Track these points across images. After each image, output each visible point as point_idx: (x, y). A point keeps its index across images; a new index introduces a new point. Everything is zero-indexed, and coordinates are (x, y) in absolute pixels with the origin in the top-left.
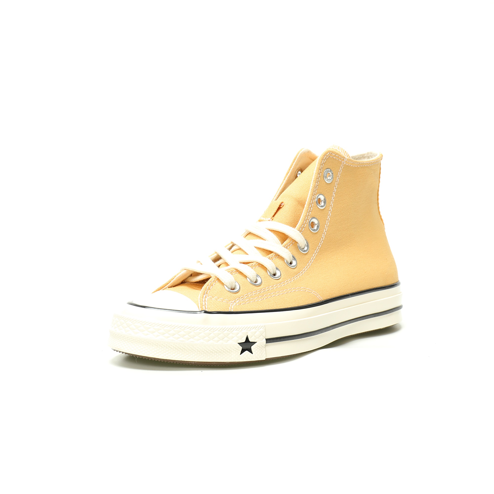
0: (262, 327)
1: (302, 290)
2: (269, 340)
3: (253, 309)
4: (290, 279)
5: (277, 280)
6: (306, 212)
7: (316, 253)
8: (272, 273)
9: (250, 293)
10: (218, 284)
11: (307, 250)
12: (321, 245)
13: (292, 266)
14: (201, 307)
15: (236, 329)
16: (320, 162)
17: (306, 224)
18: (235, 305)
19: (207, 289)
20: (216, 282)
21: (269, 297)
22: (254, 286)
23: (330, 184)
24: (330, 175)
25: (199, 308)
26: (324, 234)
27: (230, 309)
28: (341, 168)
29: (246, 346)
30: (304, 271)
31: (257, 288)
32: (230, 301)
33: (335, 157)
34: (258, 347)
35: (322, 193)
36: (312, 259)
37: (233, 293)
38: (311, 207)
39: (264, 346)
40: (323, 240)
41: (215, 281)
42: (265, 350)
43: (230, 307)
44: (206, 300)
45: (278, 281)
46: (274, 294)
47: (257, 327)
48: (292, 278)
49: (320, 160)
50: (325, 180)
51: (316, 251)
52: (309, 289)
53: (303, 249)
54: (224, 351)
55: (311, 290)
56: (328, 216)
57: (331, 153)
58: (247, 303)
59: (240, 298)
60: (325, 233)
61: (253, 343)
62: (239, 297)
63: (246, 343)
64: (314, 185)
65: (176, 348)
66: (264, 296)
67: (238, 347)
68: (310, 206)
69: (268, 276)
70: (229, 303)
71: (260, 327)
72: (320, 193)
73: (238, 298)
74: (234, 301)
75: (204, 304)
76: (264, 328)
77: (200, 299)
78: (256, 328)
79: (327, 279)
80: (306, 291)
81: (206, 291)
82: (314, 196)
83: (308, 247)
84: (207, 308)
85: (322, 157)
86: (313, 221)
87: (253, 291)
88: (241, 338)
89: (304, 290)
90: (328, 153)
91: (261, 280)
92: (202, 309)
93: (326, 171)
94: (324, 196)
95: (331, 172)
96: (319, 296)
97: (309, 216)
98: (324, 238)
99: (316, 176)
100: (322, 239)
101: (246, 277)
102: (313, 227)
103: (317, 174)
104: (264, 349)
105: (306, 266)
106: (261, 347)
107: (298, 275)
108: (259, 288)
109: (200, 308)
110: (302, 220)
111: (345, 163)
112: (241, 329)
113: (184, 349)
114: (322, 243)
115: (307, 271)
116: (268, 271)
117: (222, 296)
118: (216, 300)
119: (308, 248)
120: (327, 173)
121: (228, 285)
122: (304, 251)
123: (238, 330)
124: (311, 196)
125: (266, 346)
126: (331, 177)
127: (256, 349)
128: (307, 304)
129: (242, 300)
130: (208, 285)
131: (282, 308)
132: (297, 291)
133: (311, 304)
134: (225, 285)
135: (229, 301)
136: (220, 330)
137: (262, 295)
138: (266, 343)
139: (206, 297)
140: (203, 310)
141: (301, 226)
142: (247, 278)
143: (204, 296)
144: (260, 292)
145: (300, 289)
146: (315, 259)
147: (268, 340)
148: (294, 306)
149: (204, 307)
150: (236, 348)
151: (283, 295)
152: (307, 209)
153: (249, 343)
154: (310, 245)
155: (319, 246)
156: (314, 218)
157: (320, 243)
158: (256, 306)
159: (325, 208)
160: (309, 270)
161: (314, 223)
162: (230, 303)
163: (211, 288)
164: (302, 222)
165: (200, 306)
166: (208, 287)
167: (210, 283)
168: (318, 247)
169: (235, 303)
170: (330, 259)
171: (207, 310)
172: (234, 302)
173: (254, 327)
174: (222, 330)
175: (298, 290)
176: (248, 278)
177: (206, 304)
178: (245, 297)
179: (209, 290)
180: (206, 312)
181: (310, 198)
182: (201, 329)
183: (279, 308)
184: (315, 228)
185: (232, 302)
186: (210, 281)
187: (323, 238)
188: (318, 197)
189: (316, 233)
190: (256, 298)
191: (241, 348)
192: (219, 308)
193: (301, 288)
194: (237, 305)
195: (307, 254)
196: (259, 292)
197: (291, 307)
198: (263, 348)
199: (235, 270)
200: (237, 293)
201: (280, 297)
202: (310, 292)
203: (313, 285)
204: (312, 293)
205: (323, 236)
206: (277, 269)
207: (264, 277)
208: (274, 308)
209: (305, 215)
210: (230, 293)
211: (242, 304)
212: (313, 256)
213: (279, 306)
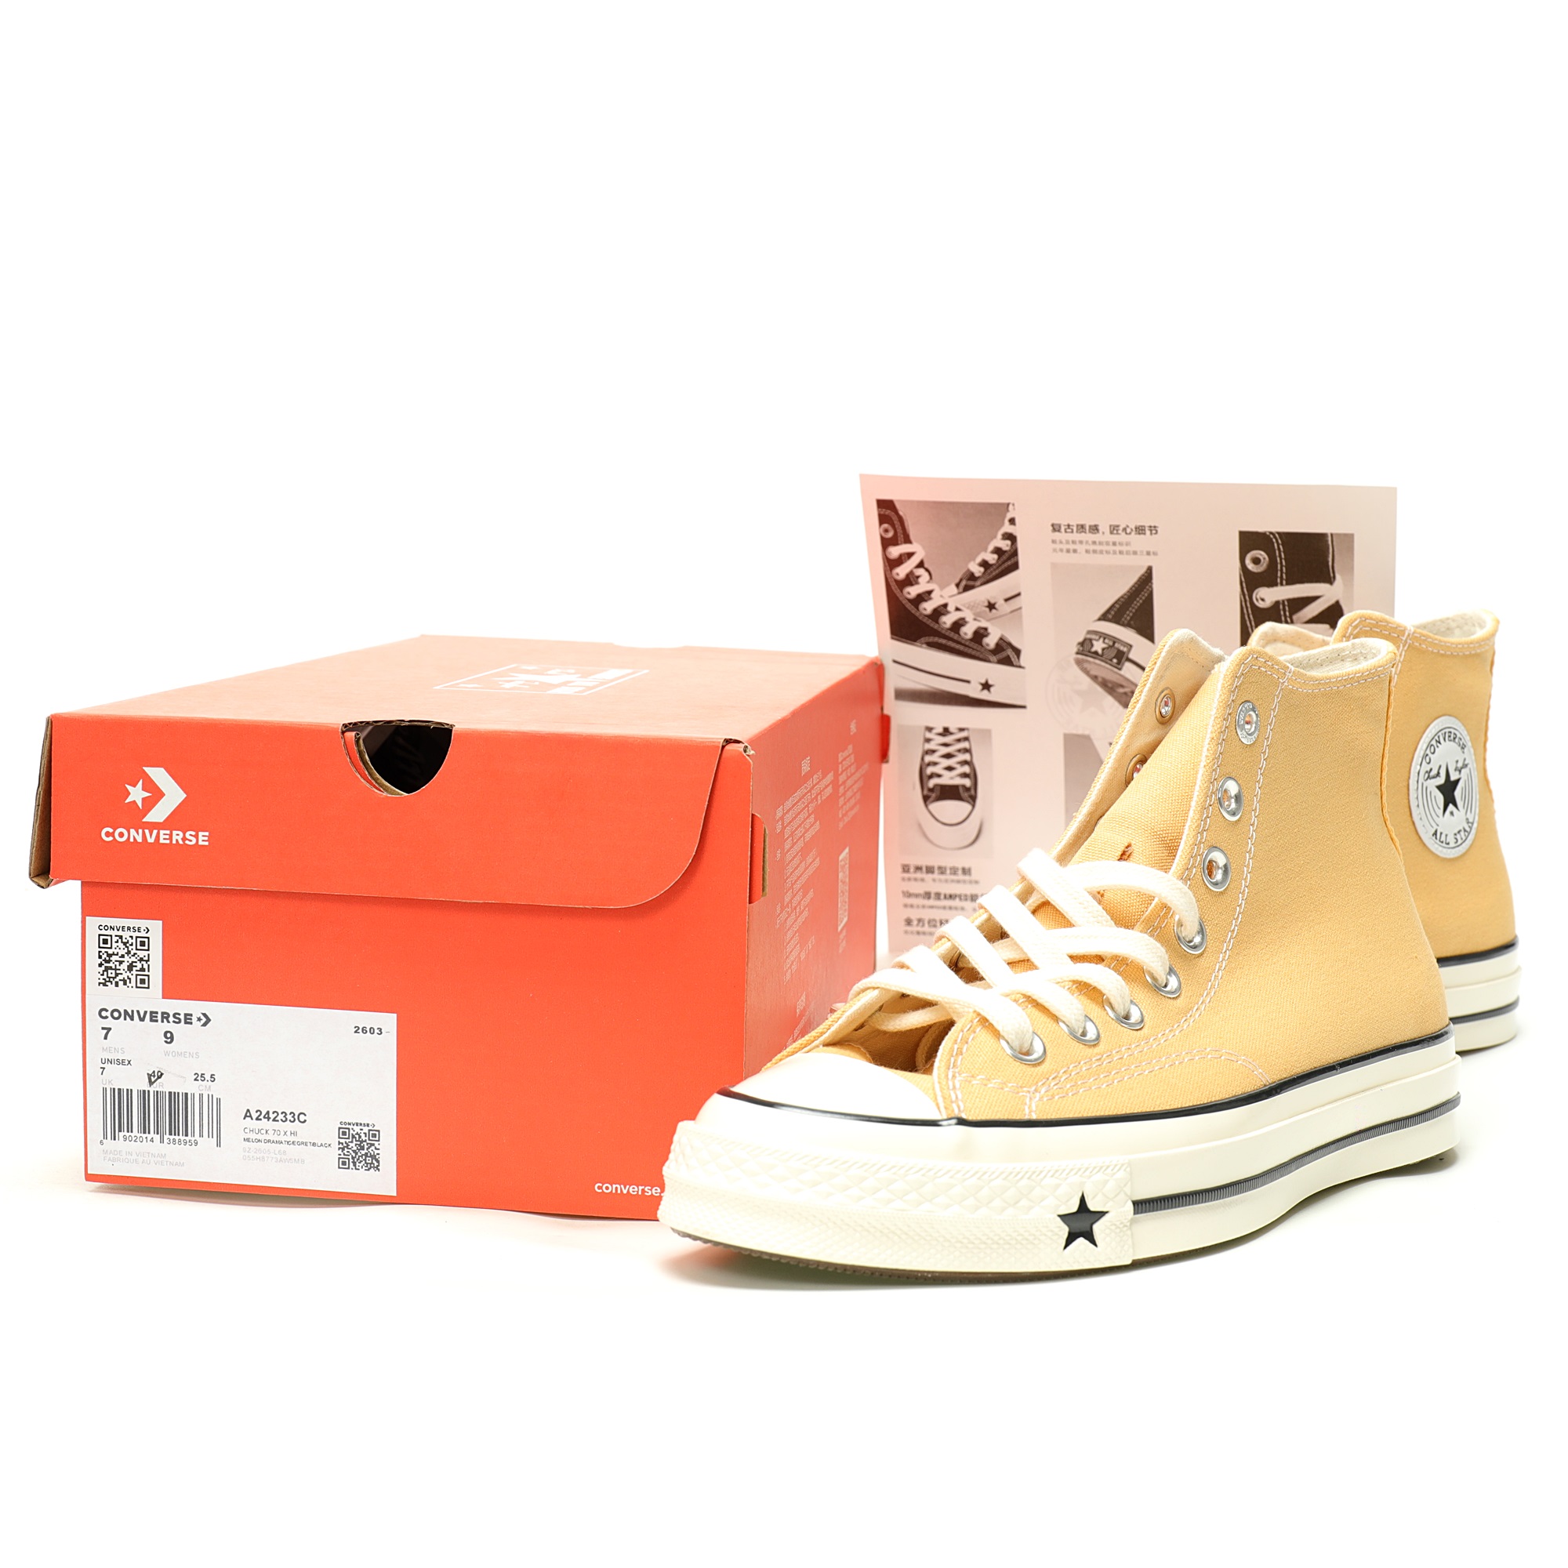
0: (1123, 1165)
1: (1209, 1056)
2: (1142, 1206)
3: (1091, 1111)
4: (1170, 1029)
5: (1137, 1030)
6: (1194, 834)
7: (1226, 951)
8: (1123, 1013)
9: (1073, 1065)
10: (983, 1035)
11: (1201, 943)
12: (1236, 928)
13: (1168, 992)
14: (946, 1108)
15: (1051, 1174)
16: (1229, 683)
17: (1194, 869)
18: (1037, 1099)
19: (954, 1054)
20: (975, 1032)
21: (1126, 1078)
22: (1082, 1046)
23: (1250, 745)
24: (1252, 719)
25: (939, 1108)
26: (1243, 893)
27: (1027, 1111)
28: (1278, 698)
29: (1081, 1226)
30: (1204, 1005)
31: (1091, 1050)
32: (1025, 1089)
33: (1265, 667)
34: (1113, 1227)
35: (1233, 775)
36: (1219, 970)
37: (1029, 1065)
38: (1207, 817)
39: (1128, 1224)
40: (1242, 910)
41: (972, 1029)
42: (1132, 1234)
43: (1026, 1108)
44: (957, 1086)
45: (1139, 1032)
46: (1137, 1069)
47: (1108, 1167)
48: (1175, 1027)
49: (1230, 677)
50: (1240, 736)
51: (1225, 944)
52: (1230, 1052)
53: (1190, 942)
54: (1019, 1238)
55: (1236, 1054)
56: (1249, 841)
57: (1255, 656)
58: (1070, 1094)
59: (1051, 1078)
60: (1244, 891)
61: (1098, 1215)
62: (1047, 1076)
63: (1079, 1215)
64: (1212, 752)
65: (881, 1232)
66: (1113, 1073)
67: (1059, 1227)
68: (1205, 816)
69: (1111, 1020)
70: (1021, 1094)
71: (1116, 1165)
72: (1227, 776)
73: (1044, 1081)
74: (1033, 1088)
75: (954, 1098)
76: (1128, 1169)
77: (939, 1083)
78: (1105, 1170)
79: (1272, 1020)
80: (1223, 1058)
81: (952, 1060)
82: (1213, 786)
83: (1203, 935)
84: (962, 1108)
85: (1232, 668)
86: (1214, 859)
87: (1080, 1058)
88: (1068, 1201)
89: (1216, 1056)
90: (1250, 658)
91: (1097, 1029)
92: (950, 1112)
93: (1241, 710)
94: (1239, 785)
95: (1255, 712)
96: (1260, 1070)
97: (1202, 845)
98: (1243, 907)
99: (1219, 726)
100: (1238, 908)
101: (1056, 1019)
102: (1210, 874)
103: (1219, 720)
104: (1129, 1232)
105: (1204, 991)
106: (1121, 1226)
107: (1189, 1015)
108: (1096, 1050)
109: (943, 1109)
110: (1184, 857)
111: (1286, 684)
112: (1067, 1172)
113: (906, 1234)
114: (1240, 920)
115: (1211, 1004)
116: (1107, 1008)
117: (999, 1074)
118: (983, 1087)
119: (1203, 939)
120: (1245, 715)
121: (1010, 1038)
122: (1195, 947)
123: (1057, 1175)
124: (1205, 785)
125: (1132, 1221)
126: (1254, 725)
127: (1108, 1231)
128: (1231, 1095)
129: (1056, 1085)
130: (956, 1040)
131: (1168, 1108)
132: (1197, 1058)
133: (1242, 1094)
134: (1004, 1038)
135: (1021, 1087)
136: (1008, 1176)
137: (1106, 1070)
138: (1135, 1214)
139: (954, 1076)
140: (953, 1116)
141: (1183, 873)
142: (1061, 1024)
143: (950, 1075)
144: (1100, 1063)
145: (1203, 1053)
146: (1227, 969)
147: (1138, 1205)
148: (1199, 1103)
149: (954, 1106)
150: (1052, 1231)
151: (1161, 1071)
152: (1196, 825)
153: (1087, 1215)
154: (1208, 929)
155: (1233, 930)
156: (1215, 848)
157: (1234, 921)
158: (1097, 1104)
159: (1240, 818)
160: (1215, 1002)
161: (1215, 862)
162: (1024, 1094)
163: (964, 1050)
164: (1183, 863)
165: (942, 1105)
166: (956, 1046)
167: (961, 1034)
168: (1230, 933)
169: (1037, 1095)
170: (1268, 965)
171: (964, 1116)
172: (1036, 1090)
173: (1101, 1168)
174: (1014, 1174)
175: (1200, 1056)
176: (1064, 1022)
177: (960, 1097)
178: (1061, 1077)
179: (960, 1057)
180: (962, 1122)
181: (1204, 791)
182: (955, 1174)
183: (1160, 1109)
184: (1219, 875)
185: (1029, 1092)
186: (959, 1029)
187: (1240, 906)
188: (1222, 786)
189: (1221, 892)
190: (1091, 1080)
191: (1065, 1230)
192: (996, 1108)
193: (1206, 1049)
194: (1045, 1099)
195: (1202, 954)
196: (1097, 1064)
197: (1191, 1104)
198: (1125, 1229)
199: (1025, 1000)
200: (1039, 1064)
201: (1155, 1076)
202: (1233, 1059)
203: (1238, 1041)
204: (1239, 1062)
205: (1241, 899)
206: (1132, 1002)
207: (1100, 1022)
208: (1148, 1110)
209: (1191, 843)
210: (1021, 1065)
211: (1057, 1097)
212: (1221, 960)
213: (1158, 1103)
